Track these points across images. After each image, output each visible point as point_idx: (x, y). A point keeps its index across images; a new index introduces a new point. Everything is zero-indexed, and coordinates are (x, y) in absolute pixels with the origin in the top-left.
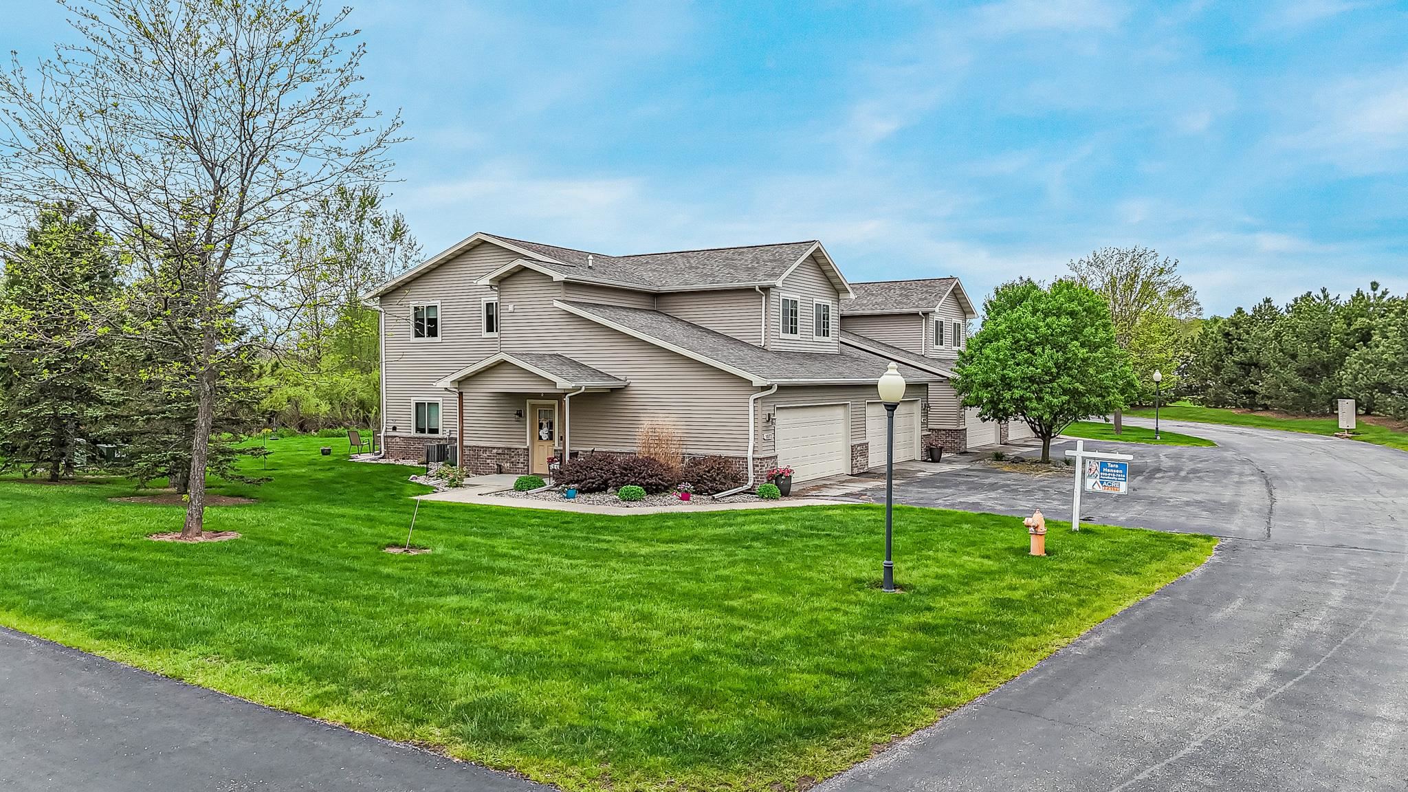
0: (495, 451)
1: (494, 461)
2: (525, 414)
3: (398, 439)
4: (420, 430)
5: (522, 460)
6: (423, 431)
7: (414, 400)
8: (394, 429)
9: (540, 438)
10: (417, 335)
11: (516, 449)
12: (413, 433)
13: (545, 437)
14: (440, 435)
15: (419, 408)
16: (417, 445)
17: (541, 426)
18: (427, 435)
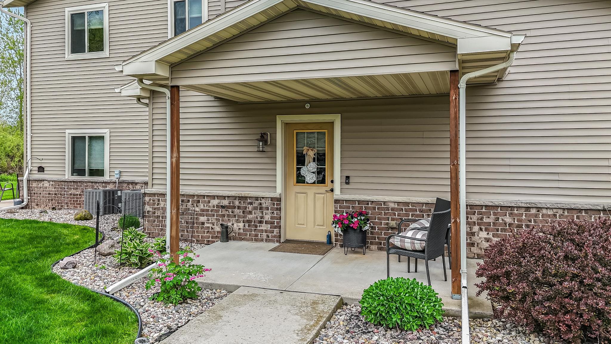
0: (215, 202)
1: (213, 219)
2: (274, 139)
3: (46, 184)
4: (77, 171)
5: (267, 217)
6: (81, 172)
7: (69, 133)
8: (41, 169)
9: (300, 180)
10: (74, 50)
11: (257, 198)
12: (68, 176)
13: (310, 178)
14: (106, 178)
15: (76, 144)
16: (73, 191)
17: (301, 160)
18: (87, 178)
